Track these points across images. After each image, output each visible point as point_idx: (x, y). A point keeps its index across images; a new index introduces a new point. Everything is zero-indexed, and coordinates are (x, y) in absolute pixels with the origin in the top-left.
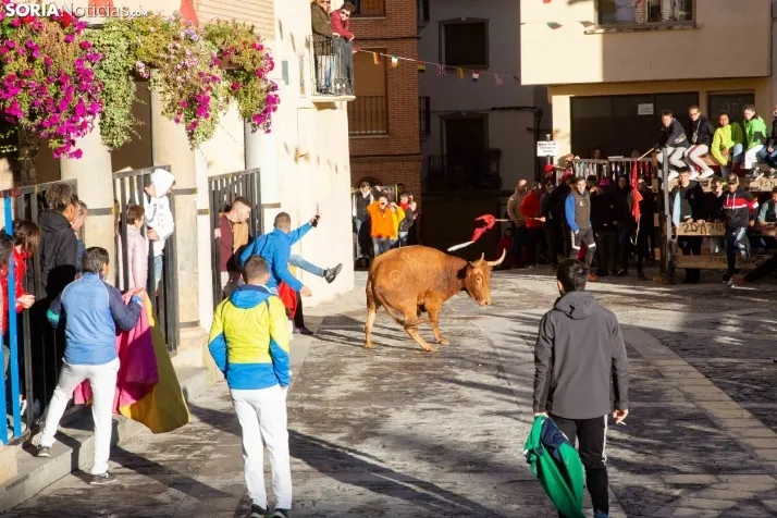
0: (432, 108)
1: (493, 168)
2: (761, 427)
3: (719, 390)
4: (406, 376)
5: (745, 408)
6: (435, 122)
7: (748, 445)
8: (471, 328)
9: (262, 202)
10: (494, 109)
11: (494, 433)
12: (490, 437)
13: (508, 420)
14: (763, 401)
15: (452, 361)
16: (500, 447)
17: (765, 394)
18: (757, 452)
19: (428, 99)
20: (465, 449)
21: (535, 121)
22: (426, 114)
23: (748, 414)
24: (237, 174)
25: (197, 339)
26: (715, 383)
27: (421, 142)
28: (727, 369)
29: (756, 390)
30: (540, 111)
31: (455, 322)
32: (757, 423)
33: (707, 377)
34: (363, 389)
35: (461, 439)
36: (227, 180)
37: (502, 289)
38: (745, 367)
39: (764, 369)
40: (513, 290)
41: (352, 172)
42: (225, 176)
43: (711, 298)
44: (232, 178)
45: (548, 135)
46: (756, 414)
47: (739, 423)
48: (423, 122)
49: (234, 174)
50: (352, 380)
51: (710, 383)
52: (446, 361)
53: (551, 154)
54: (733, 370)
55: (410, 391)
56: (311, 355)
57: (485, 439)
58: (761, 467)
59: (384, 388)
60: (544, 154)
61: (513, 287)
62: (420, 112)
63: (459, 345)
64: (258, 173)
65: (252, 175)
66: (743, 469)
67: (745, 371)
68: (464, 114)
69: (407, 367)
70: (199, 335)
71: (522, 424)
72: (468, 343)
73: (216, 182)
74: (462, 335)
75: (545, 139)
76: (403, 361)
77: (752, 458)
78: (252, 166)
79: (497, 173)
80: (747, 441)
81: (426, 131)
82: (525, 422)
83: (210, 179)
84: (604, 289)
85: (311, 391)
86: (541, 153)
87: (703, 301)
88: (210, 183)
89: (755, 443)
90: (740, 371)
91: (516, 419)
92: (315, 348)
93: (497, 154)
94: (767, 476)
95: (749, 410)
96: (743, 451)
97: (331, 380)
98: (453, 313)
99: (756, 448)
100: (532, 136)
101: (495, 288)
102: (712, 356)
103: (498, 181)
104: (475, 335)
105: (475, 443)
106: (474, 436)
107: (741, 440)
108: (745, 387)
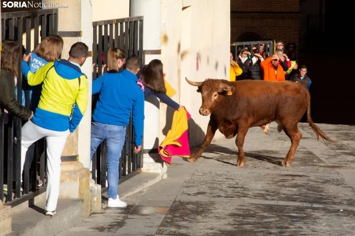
4: (271, 217)
8: (335, 176)
9: (145, 48)
15: (315, 205)
24: (121, 21)
25: (75, 172)
31: (321, 169)
34: (229, 228)
36: (111, 25)
41: (232, 27)
42: (110, 22)
44: (116, 25)
49: (118, 21)
50: (218, 218)
52: (309, 205)
55: (273, 231)
56: (184, 193)
59: (248, 227)
63: (322, 191)
64: (142, 21)
65: (136, 22)
69: (270, 208)
70: (77, 168)
72: (331, 189)
73: (101, 27)
74: (327, 182)
78: (137, 14)
83: (95, 24)
85: (179, 227)
88: (95, 27)
92: (186, 187)
97: (199, 217)
98: (321, 161)
104: (339, 183)
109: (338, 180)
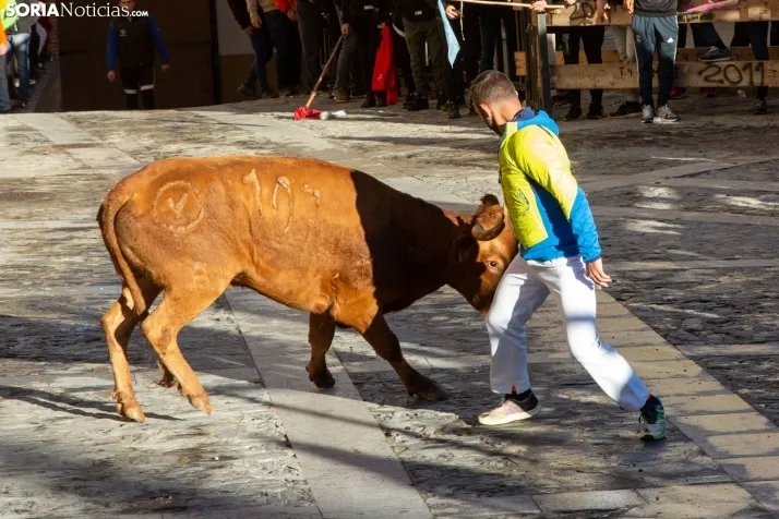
2: (719, 392)
3: (641, 324)
5: (691, 358)
7: (695, 428)
11: (211, 430)
12: (203, 440)
13: (236, 402)
14: (724, 342)
16: (223, 458)
17: (726, 327)
18: (713, 440)
20: (152, 466)
23: (696, 369)
26: (634, 311)
28: (658, 282)
29: (711, 322)
32: (712, 384)
33: (618, 300)
35: (145, 446)
37: (222, 142)
38: (689, 277)
39: (724, 279)
40: (243, 144)
43: (622, 146)
46: (710, 366)
47: (680, 386)
51: (626, 311)
54: (668, 285)
57: (192, 443)
58: (720, 470)
61: (244, 137)
66: (688, 474)
67: (689, 284)
71: (264, 410)
76: (26, 294)
77: (703, 453)
80: (693, 420)
82: (270, 405)
84: (420, 135)
87: (609, 152)
89: (707, 423)
90: (679, 286)
91: (253, 400)
94: (732, 487)
95: (697, 359)
96: (687, 440)
99: (711, 434)
101: (207, 142)
102: (628, 258)
105: (173, 453)
106: (170, 438)
107: (684, 420)
108: (691, 317)
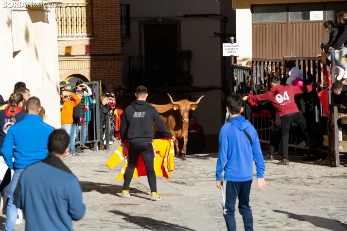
0: (132, 15)
1: (186, 68)
6: (135, 26)
10: (186, 16)
19: (128, 7)
21: (221, 26)
22: (126, 19)
27: (122, 44)
30: (226, 18)
41: (60, 70)
45: (232, 38)
48: (124, 27)
53: (235, 55)
60: (229, 55)
62: (121, 18)
68: (160, 20)
75: (229, 41)
79: (188, 72)
81: (126, 35)
86: (226, 53)
93: (189, 55)
100: (219, 39)
103: (189, 79)
109: (166, 206)
